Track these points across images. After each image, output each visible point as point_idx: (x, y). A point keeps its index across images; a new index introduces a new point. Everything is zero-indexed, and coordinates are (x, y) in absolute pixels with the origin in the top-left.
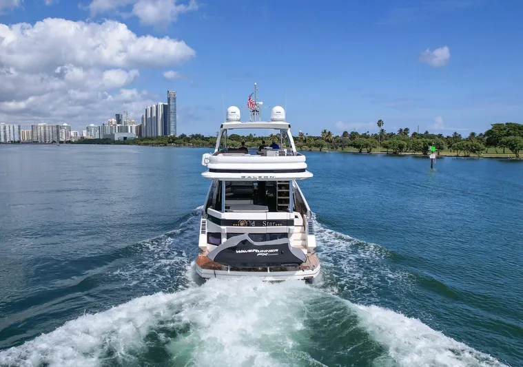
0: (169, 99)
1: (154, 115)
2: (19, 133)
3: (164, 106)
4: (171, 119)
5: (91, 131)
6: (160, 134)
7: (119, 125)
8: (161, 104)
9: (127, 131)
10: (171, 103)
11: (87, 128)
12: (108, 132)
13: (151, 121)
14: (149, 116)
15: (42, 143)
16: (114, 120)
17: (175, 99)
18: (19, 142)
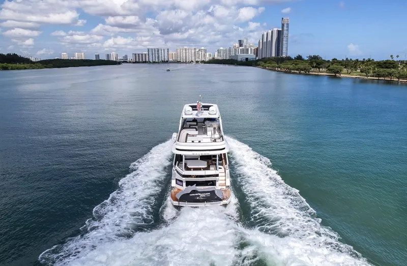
0: (283, 25)
1: (269, 39)
2: (168, 54)
3: (279, 31)
4: (284, 42)
5: (220, 53)
6: (273, 55)
7: (241, 48)
8: (275, 29)
9: (248, 53)
10: (285, 28)
11: (218, 50)
12: (233, 54)
13: (266, 44)
14: (265, 40)
15: (183, 63)
16: (237, 45)
17: (288, 24)
18: (167, 62)
